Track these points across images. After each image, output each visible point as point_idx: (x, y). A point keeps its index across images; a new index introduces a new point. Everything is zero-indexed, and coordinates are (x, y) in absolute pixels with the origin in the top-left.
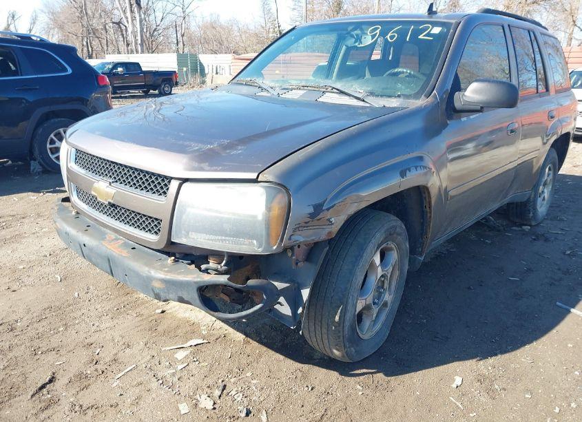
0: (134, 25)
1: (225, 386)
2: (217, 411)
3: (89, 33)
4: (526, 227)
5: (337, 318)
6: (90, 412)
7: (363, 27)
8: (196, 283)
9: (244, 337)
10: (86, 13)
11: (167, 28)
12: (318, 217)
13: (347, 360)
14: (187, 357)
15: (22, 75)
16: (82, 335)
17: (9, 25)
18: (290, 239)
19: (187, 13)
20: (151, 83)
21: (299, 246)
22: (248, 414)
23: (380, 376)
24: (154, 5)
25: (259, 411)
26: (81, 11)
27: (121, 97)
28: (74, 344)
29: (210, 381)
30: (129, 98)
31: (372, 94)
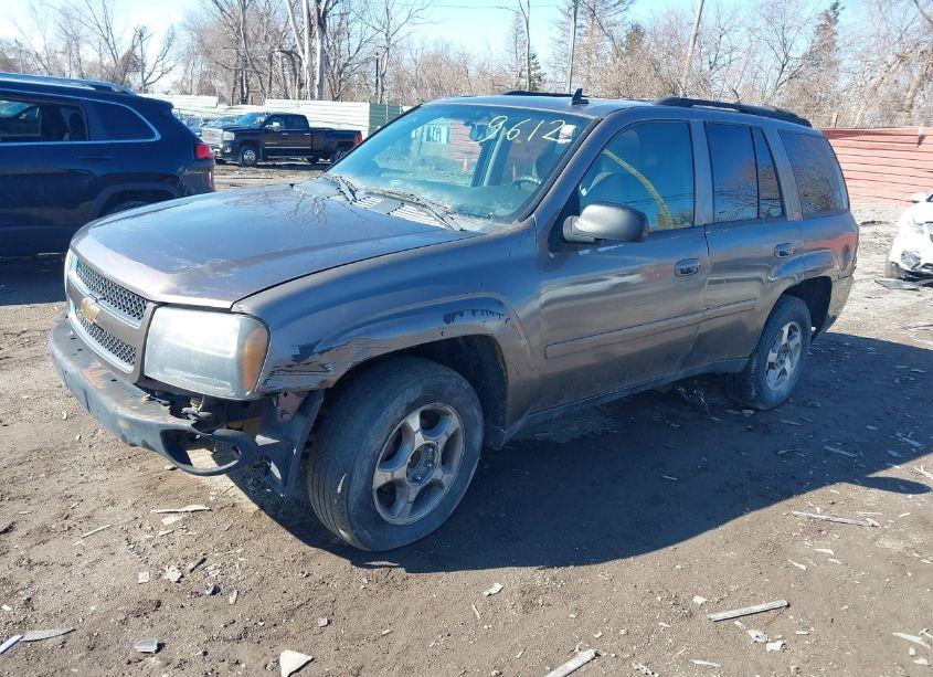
0: (311, 57)
1: (204, 560)
2: (180, 585)
3: (247, 66)
4: (749, 411)
5: (339, 489)
6: (37, 569)
7: (492, 114)
8: (159, 425)
9: (257, 508)
10: (245, 35)
11: (366, 61)
12: (307, 361)
13: (358, 545)
14: (176, 523)
15: (89, 140)
16: (63, 485)
17: (133, 47)
18: (265, 383)
19: (392, 42)
20: (321, 147)
21: (286, 395)
22: (214, 593)
23: (402, 571)
24: (350, 26)
25: (231, 590)
26: (238, 32)
27: (274, 166)
28: (50, 494)
29: (188, 553)
30: (284, 168)
31: (460, 211)
